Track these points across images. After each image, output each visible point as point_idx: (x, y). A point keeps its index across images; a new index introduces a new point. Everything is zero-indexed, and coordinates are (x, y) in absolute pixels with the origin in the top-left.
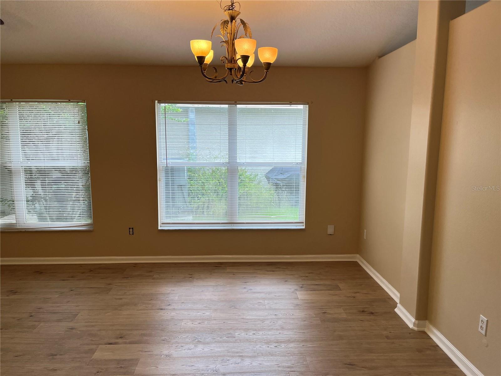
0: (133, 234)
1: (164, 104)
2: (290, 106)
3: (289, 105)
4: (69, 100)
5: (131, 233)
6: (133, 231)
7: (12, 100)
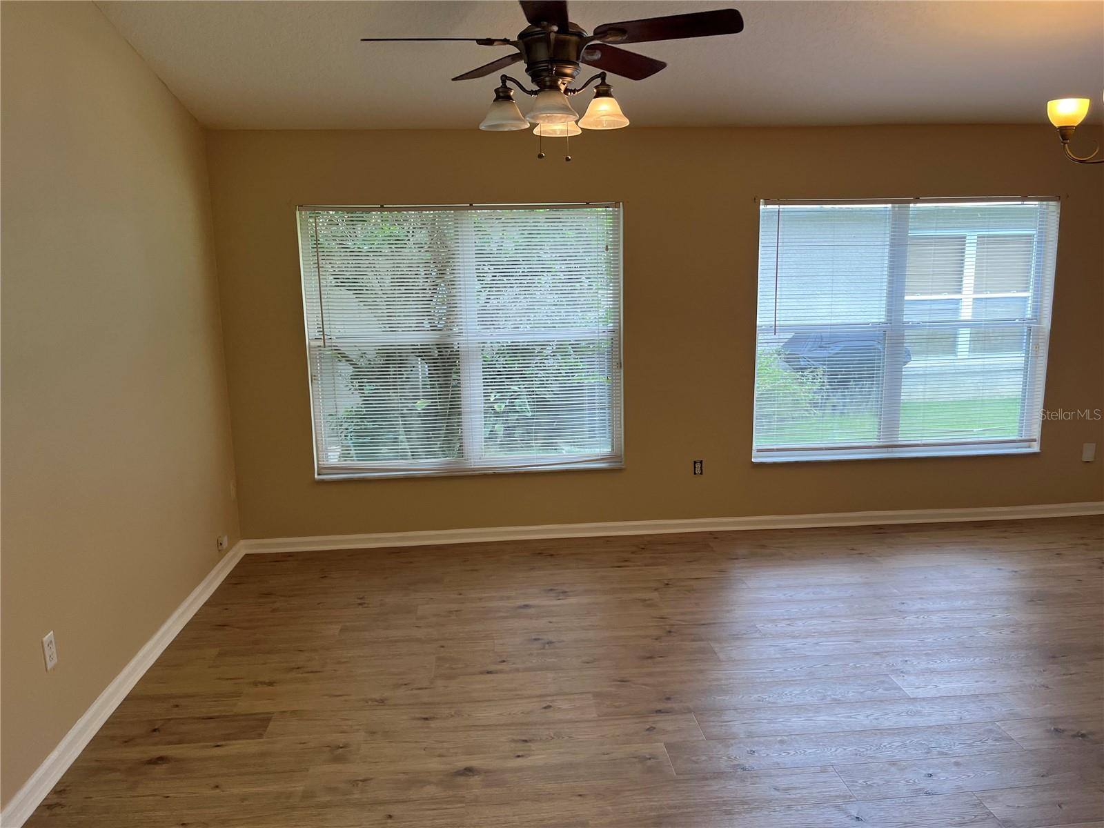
0: (701, 474)
1: (777, 206)
2: (1022, 204)
3: (1020, 203)
4: (588, 203)
5: (698, 471)
6: (701, 467)
7: (471, 205)
